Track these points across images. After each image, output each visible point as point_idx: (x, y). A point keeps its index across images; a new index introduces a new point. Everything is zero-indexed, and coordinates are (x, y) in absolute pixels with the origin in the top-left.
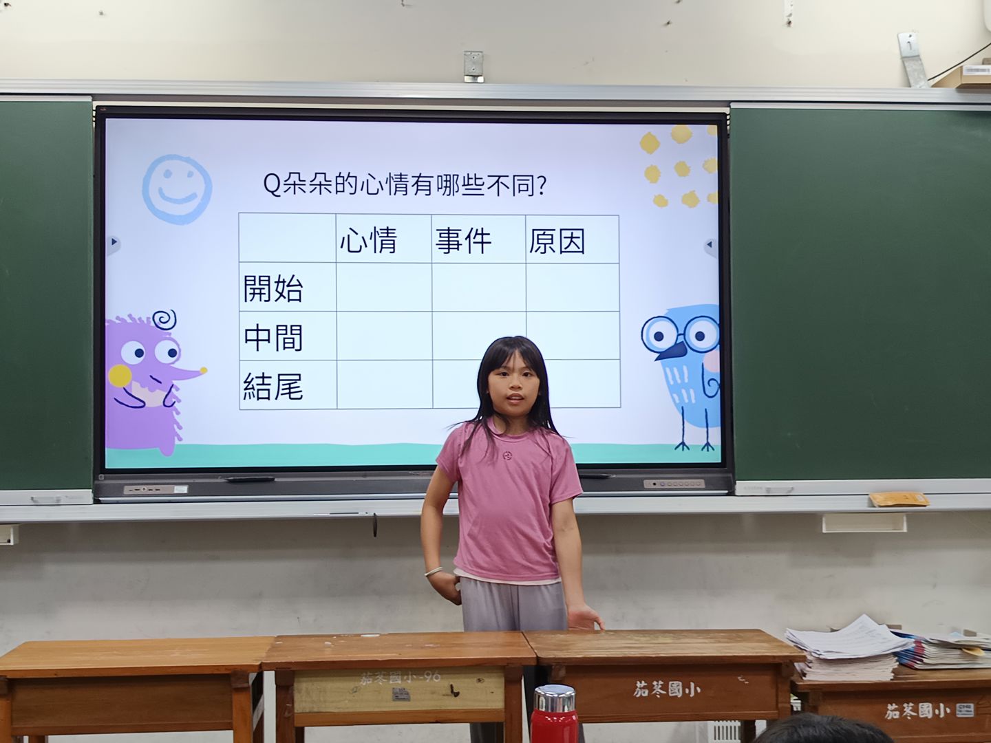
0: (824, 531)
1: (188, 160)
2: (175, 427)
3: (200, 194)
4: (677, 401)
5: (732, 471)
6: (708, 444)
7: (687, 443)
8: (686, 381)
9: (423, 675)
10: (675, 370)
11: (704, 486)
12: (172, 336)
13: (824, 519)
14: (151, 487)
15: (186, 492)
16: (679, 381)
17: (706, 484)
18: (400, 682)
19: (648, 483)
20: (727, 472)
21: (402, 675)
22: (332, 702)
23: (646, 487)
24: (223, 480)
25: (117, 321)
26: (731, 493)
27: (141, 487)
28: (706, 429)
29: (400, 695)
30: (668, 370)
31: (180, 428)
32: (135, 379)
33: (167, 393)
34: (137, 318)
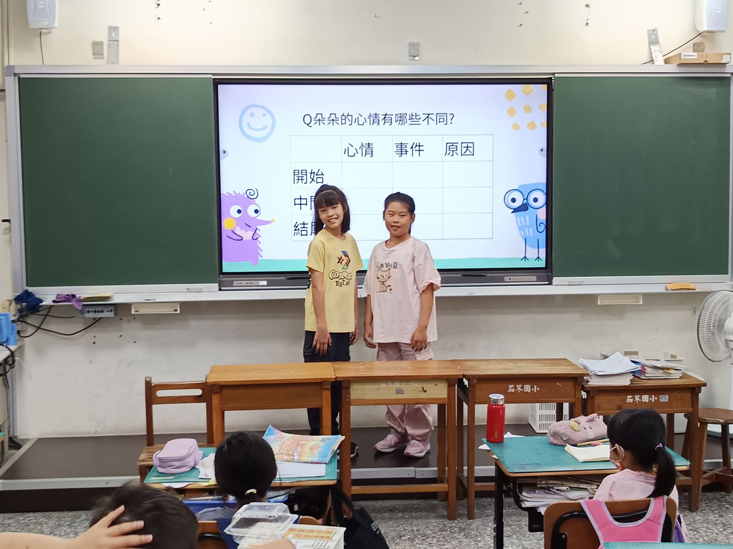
0: (599, 304)
1: (262, 107)
2: (259, 250)
3: (270, 126)
4: (523, 235)
5: (551, 271)
6: (538, 258)
7: (527, 257)
8: (528, 224)
9: (409, 382)
10: (522, 218)
11: (535, 280)
12: (256, 203)
13: (599, 297)
14: (248, 282)
15: (266, 284)
16: (524, 224)
17: (537, 278)
18: (399, 385)
19: (506, 279)
20: (548, 272)
21: (400, 382)
22: (367, 394)
23: (506, 280)
24: (284, 278)
25: (227, 195)
26: (551, 284)
27: (243, 282)
28: (537, 250)
29: (399, 392)
30: (518, 218)
31: (261, 251)
32: (237, 225)
33: (253, 233)
34: (237, 193)
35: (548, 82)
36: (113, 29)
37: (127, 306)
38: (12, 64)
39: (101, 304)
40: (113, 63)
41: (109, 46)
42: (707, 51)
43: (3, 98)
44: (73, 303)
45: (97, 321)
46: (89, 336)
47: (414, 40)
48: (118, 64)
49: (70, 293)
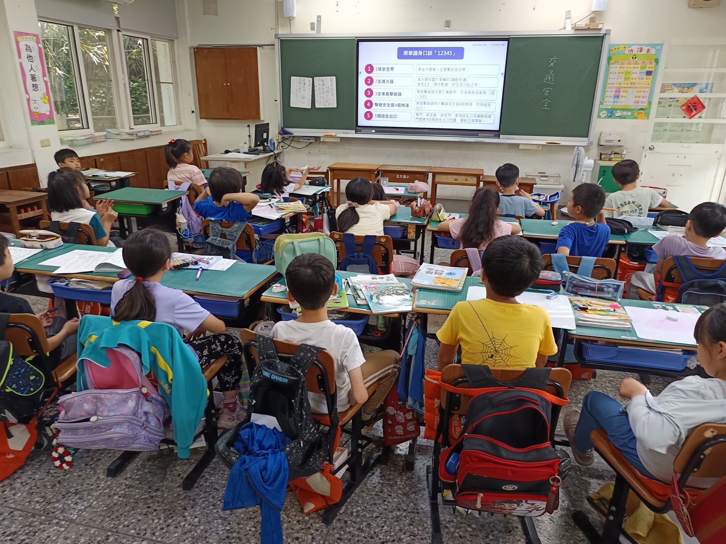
0: (520, 148)
5: (500, 132)
11: (493, 136)
13: (521, 145)
14: (367, 130)
15: (374, 132)
19: (480, 135)
24: (382, 129)
26: (499, 138)
27: (365, 130)
35: (508, 40)
36: (319, 17)
37: (319, 138)
38: (280, 32)
40: (318, 33)
41: (317, 24)
43: (274, 49)
45: (310, 143)
46: (307, 150)
47: (448, 19)
48: (320, 32)
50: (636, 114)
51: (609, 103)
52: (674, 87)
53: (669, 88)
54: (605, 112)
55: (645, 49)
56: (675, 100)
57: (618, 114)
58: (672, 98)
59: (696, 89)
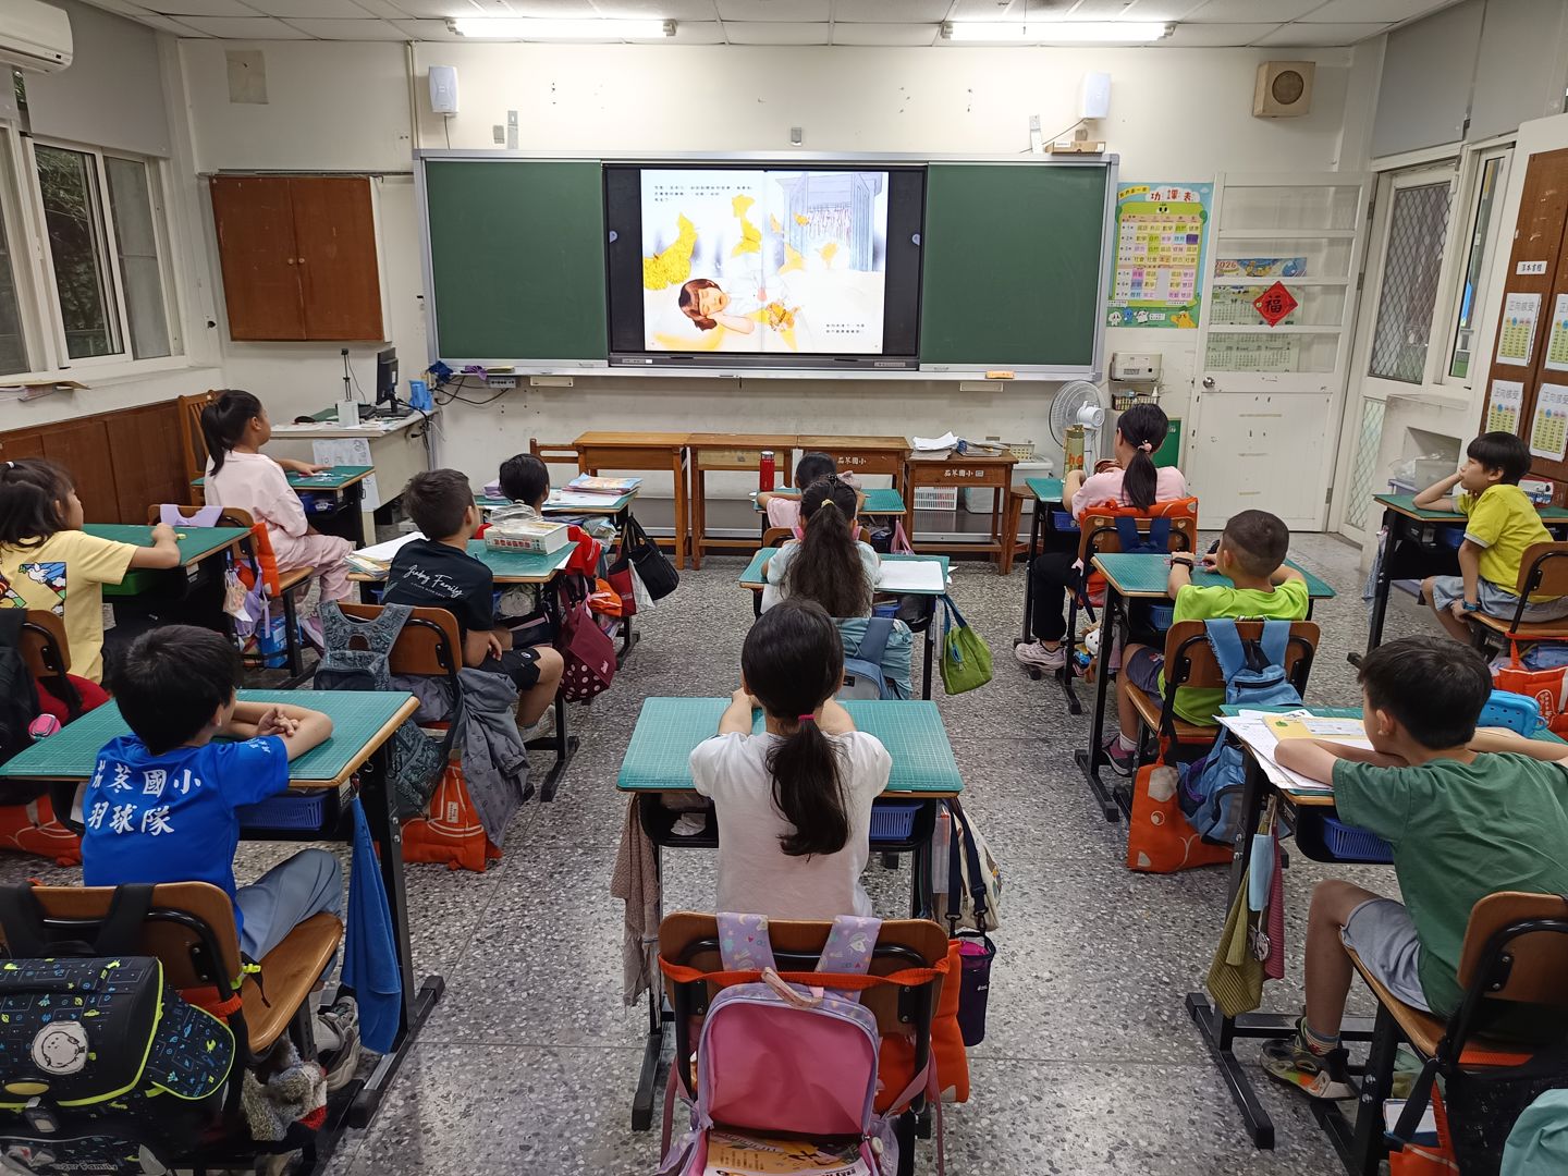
0: (961, 390)
5: (919, 358)
11: (904, 365)
13: (962, 384)
14: (635, 360)
15: (651, 363)
19: (877, 364)
20: (915, 359)
21: (742, 451)
23: (875, 366)
24: (669, 357)
26: (918, 370)
27: (631, 360)
29: (740, 459)
35: (922, 169)
36: (513, 114)
37: (527, 378)
39: (505, 375)
40: (513, 148)
41: (509, 131)
42: (1090, 140)
43: (413, 181)
44: (478, 374)
45: (503, 391)
46: (497, 405)
47: (797, 125)
48: (517, 148)
49: (476, 365)
50: (1174, 318)
51: (1124, 296)
52: (1237, 266)
53: (1230, 268)
54: (1116, 313)
55: (1182, 192)
56: (1242, 290)
57: (1142, 318)
58: (1236, 287)
59: (1278, 268)
